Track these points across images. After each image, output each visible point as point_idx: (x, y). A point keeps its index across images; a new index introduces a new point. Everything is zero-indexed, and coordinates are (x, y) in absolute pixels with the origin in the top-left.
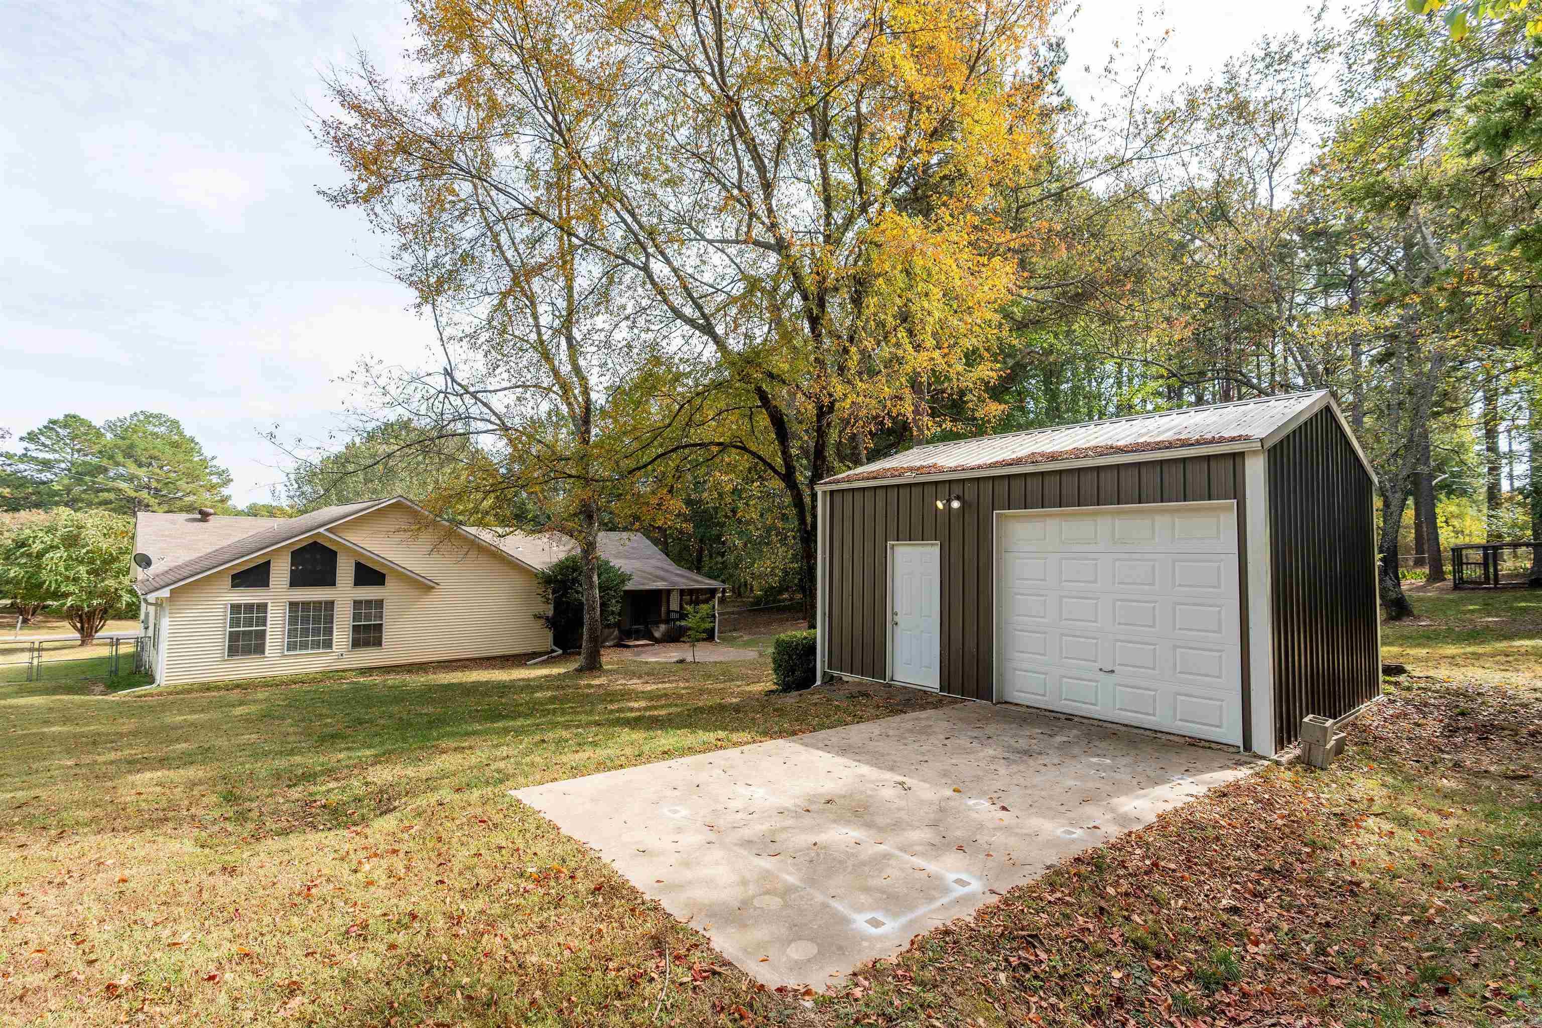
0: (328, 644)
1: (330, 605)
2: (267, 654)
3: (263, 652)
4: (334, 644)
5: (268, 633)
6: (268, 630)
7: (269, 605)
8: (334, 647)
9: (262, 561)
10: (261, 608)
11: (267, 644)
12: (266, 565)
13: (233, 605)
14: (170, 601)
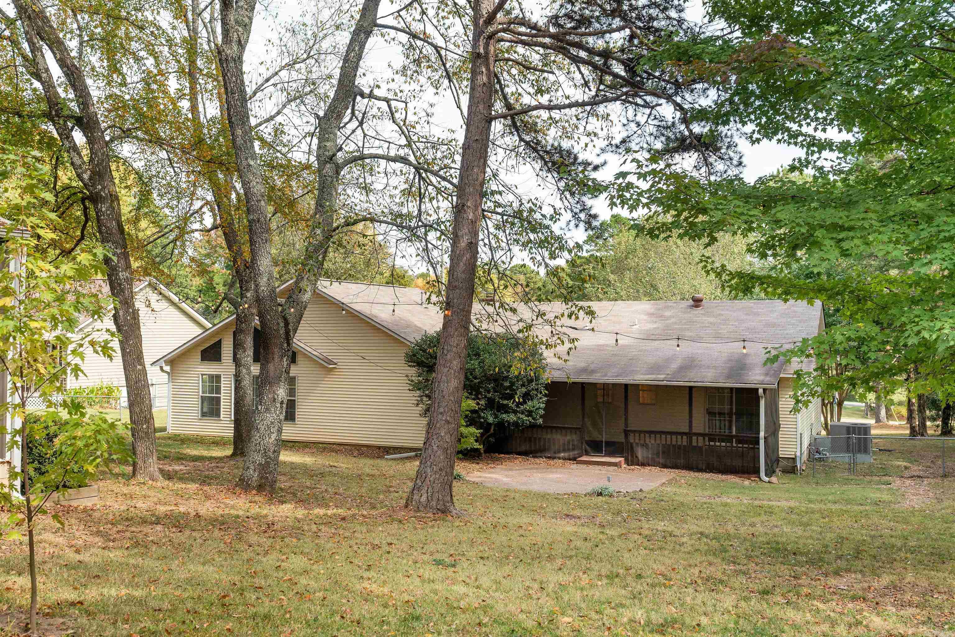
2: (221, 418)
5: (222, 400)
6: (222, 397)
7: (222, 376)
9: (217, 340)
10: (218, 377)
11: (222, 410)
12: (219, 343)
13: (202, 375)
14: (172, 369)
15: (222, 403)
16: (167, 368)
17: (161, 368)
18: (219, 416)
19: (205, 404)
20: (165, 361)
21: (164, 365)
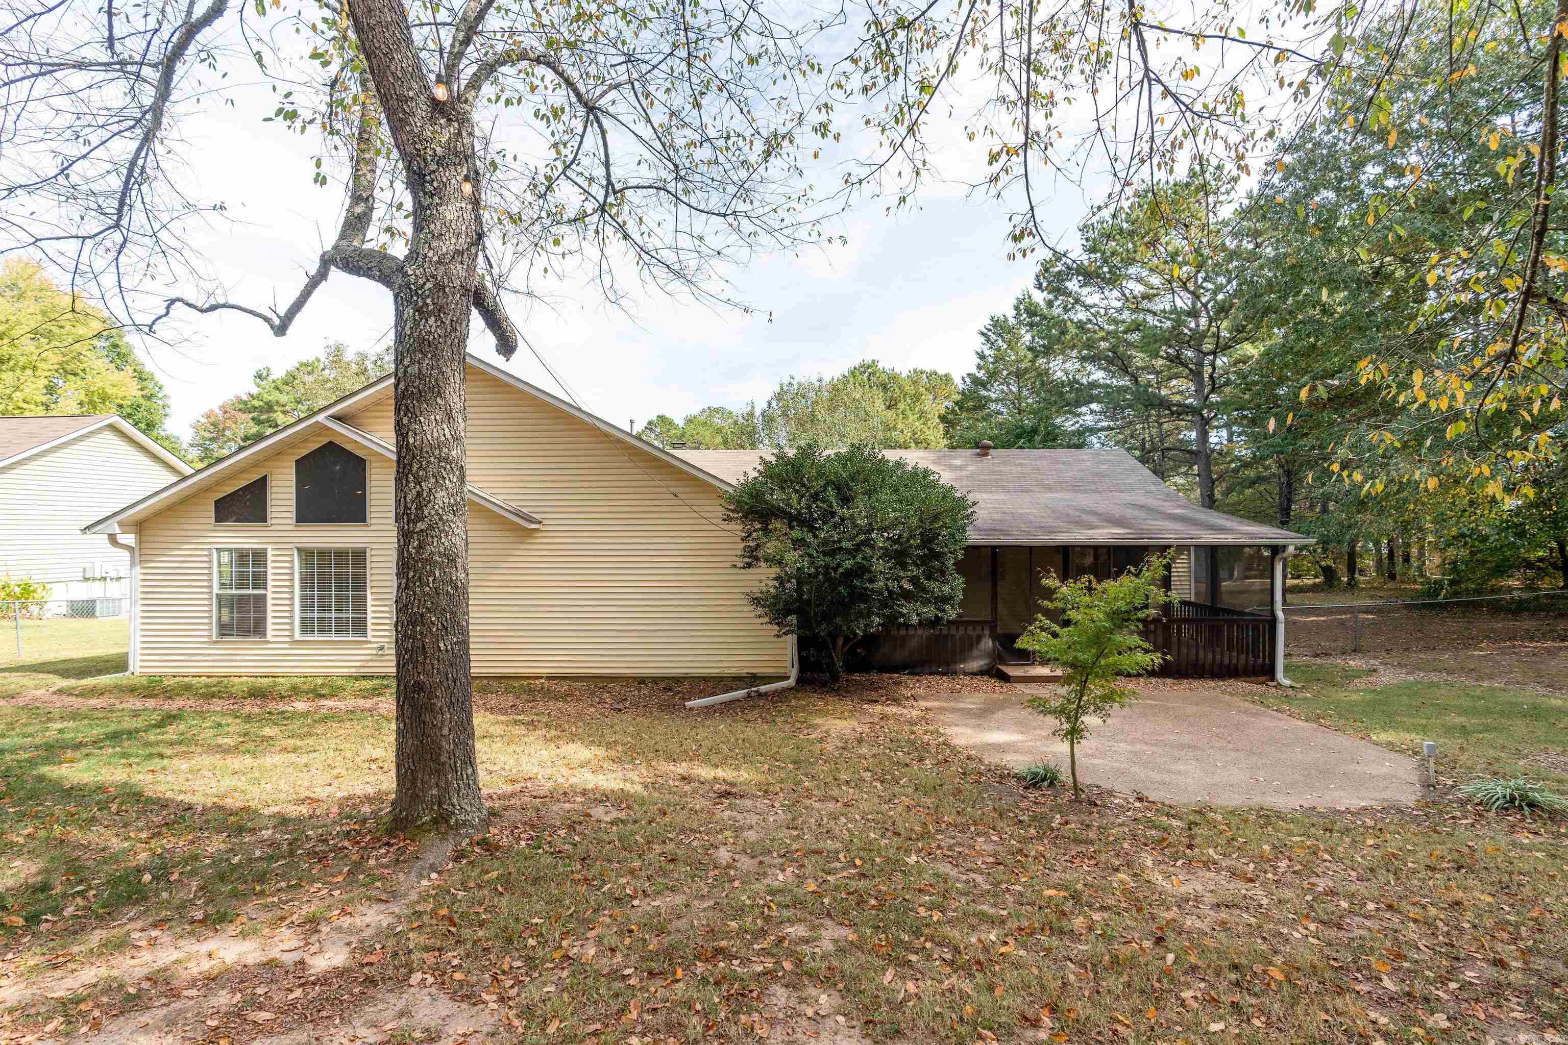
0: (360, 626)
1: (359, 556)
2: (269, 637)
3: (264, 634)
4: (370, 627)
5: (270, 602)
6: (270, 595)
7: (270, 553)
8: (370, 633)
9: (256, 477)
10: (259, 557)
11: (270, 621)
12: (261, 485)
13: (219, 550)
14: (140, 542)
15: (270, 608)
16: (129, 539)
17: (113, 539)
18: (265, 635)
19: (225, 611)
20: (121, 524)
21: (117, 530)
